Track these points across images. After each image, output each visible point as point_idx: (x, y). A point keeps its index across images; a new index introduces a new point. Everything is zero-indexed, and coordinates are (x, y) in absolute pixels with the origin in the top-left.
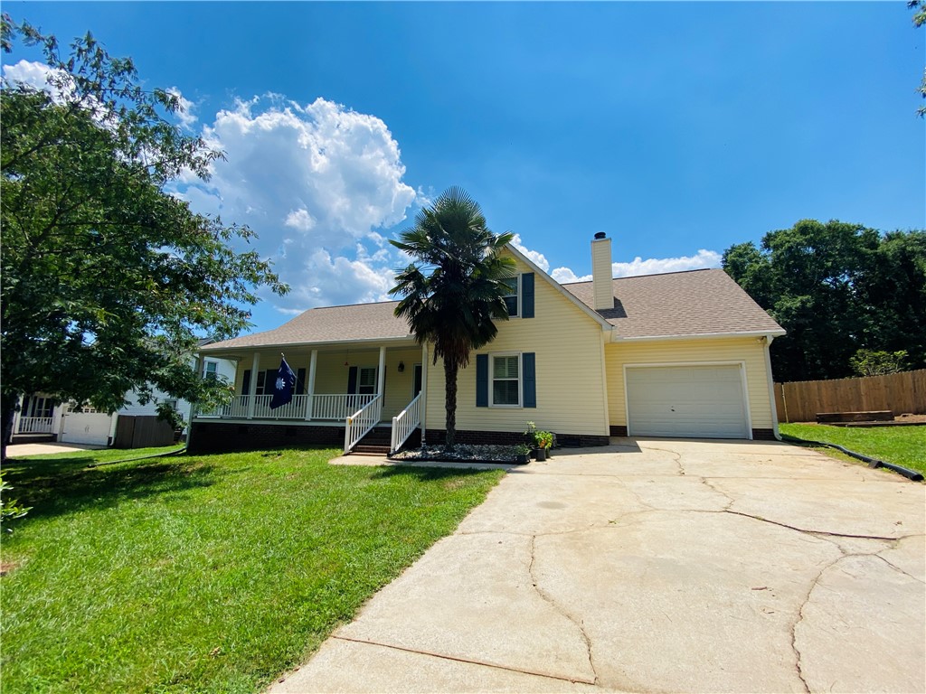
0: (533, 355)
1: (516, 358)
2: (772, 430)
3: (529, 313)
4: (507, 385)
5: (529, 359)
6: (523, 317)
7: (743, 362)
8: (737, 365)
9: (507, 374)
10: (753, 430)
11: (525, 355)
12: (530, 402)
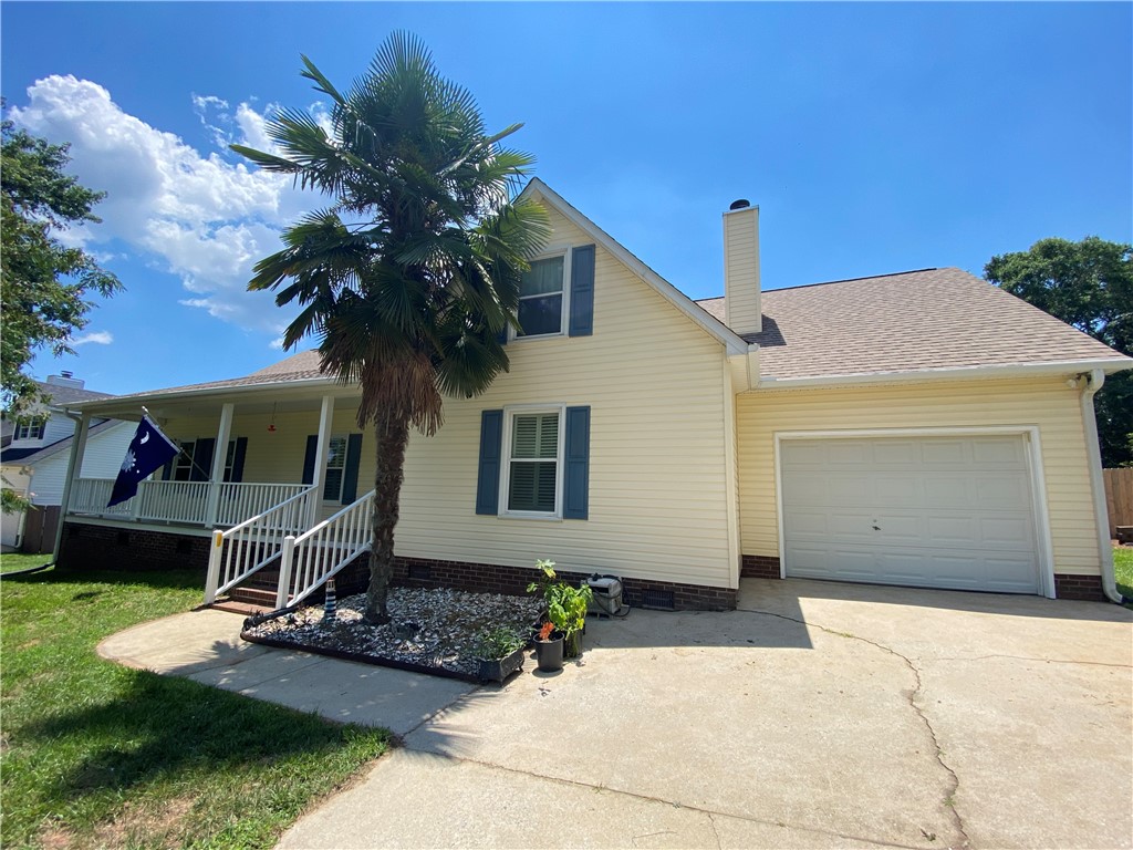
0: (585, 410)
1: (555, 418)
2: (1099, 578)
3: (582, 326)
4: (537, 473)
5: (579, 418)
6: (572, 334)
7: (1034, 430)
8: (1019, 436)
9: (538, 450)
10: (1056, 576)
11: (572, 411)
12: (577, 508)
